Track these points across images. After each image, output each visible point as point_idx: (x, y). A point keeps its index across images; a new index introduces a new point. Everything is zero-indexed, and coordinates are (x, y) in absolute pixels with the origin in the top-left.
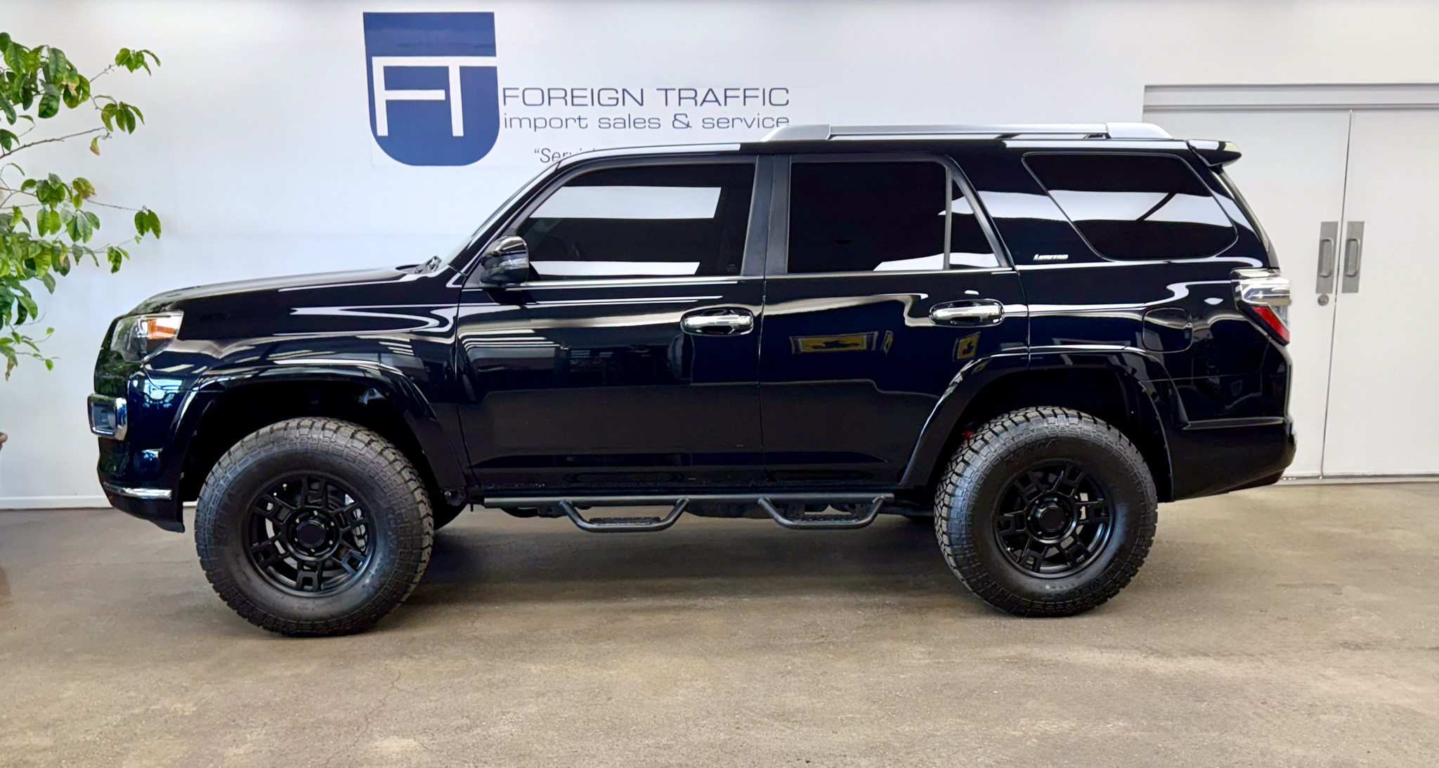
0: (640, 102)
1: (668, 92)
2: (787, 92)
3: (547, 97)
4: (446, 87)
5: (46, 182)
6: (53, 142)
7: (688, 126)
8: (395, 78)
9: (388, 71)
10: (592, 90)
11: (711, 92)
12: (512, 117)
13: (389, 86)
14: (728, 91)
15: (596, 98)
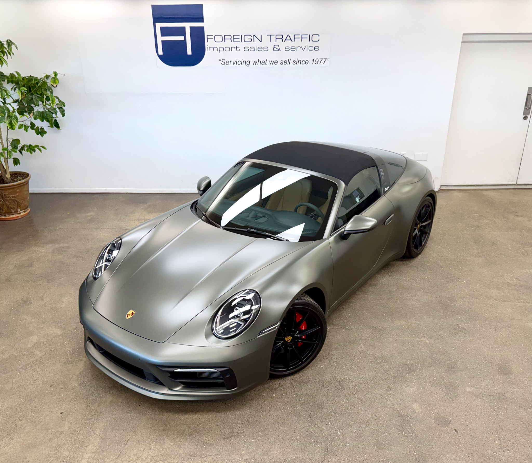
0: (260, 40)
1: (272, 36)
2: (319, 36)
3: (224, 39)
4: (184, 35)
7: (279, 50)
8: (165, 32)
9: (162, 28)
10: (242, 36)
11: (288, 36)
12: (210, 47)
13: (162, 35)
14: (295, 36)
15: (243, 39)
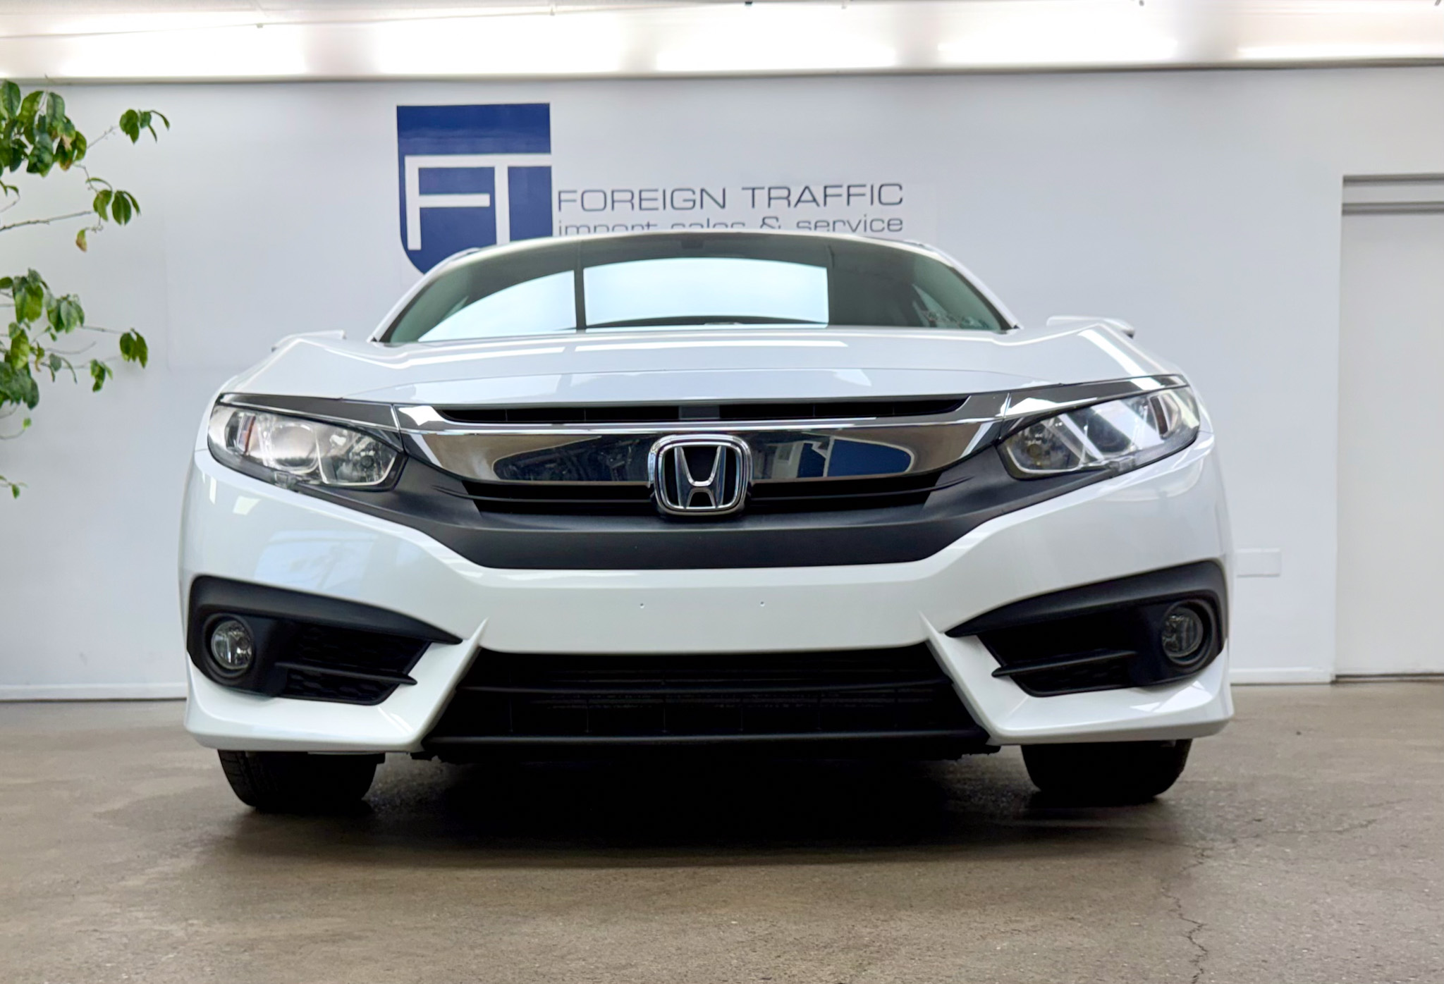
0: (722, 204)
1: (756, 191)
2: (900, 189)
3: (611, 200)
4: (491, 191)
5: (24, 280)
6: (38, 225)
8: (431, 181)
9: (424, 172)
10: (664, 192)
12: (568, 224)
13: (424, 191)
14: (828, 190)
15: (668, 200)
